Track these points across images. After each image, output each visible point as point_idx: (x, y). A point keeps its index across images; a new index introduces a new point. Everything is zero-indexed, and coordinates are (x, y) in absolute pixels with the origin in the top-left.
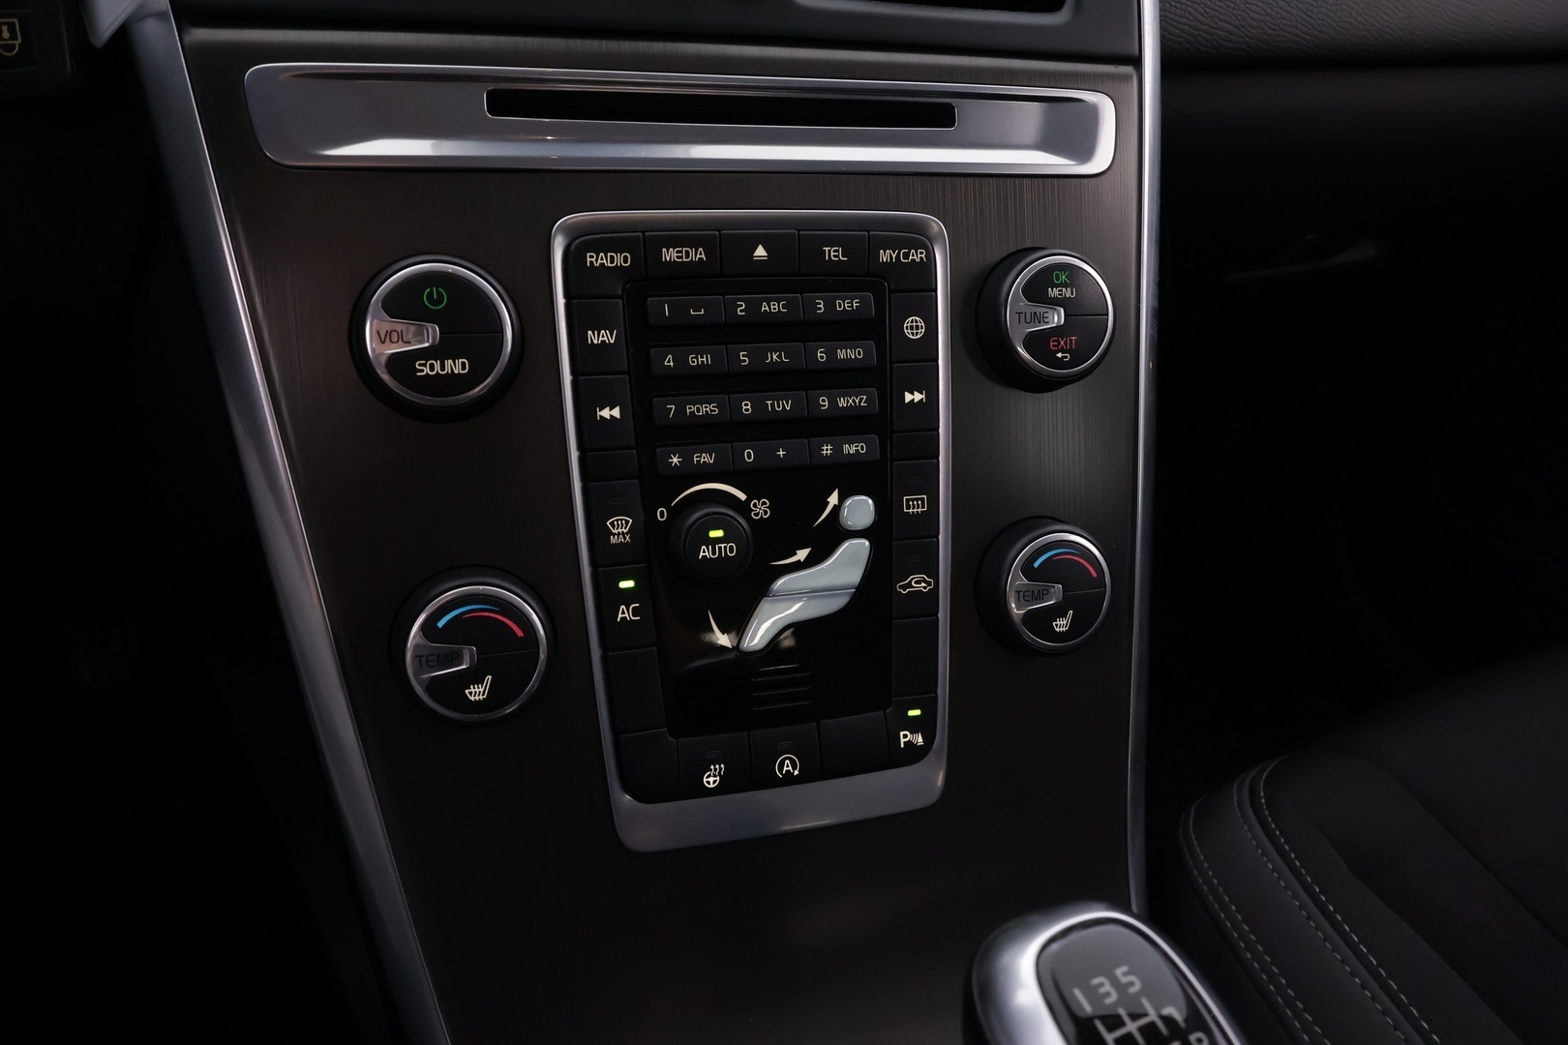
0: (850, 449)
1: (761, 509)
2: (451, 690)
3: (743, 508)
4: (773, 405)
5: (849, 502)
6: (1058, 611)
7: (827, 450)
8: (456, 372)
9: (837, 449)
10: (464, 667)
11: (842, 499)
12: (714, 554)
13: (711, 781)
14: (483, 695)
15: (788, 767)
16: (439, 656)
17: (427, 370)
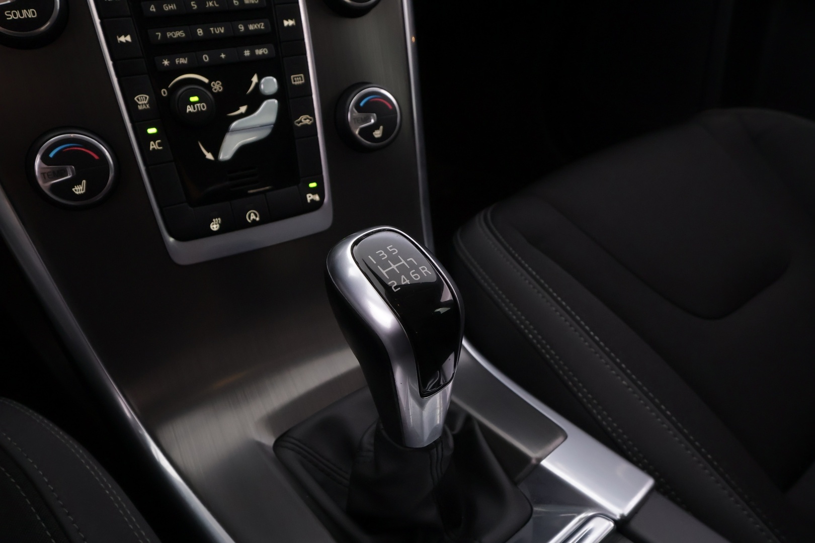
0: (259, 52)
1: (217, 86)
2: (64, 189)
3: (208, 87)
4: (214, 31)
5: (263, 80)
6: (375, 127)
7: (247, 53)
8: (30, 17)
9: (253, 53)
10: (69, 177)
11: (260, 79)
12: (195, 109)
13: (215, 227)
14: (83, 190)
15: (253, 217)
16: (54, 172)
17: (12, 16)
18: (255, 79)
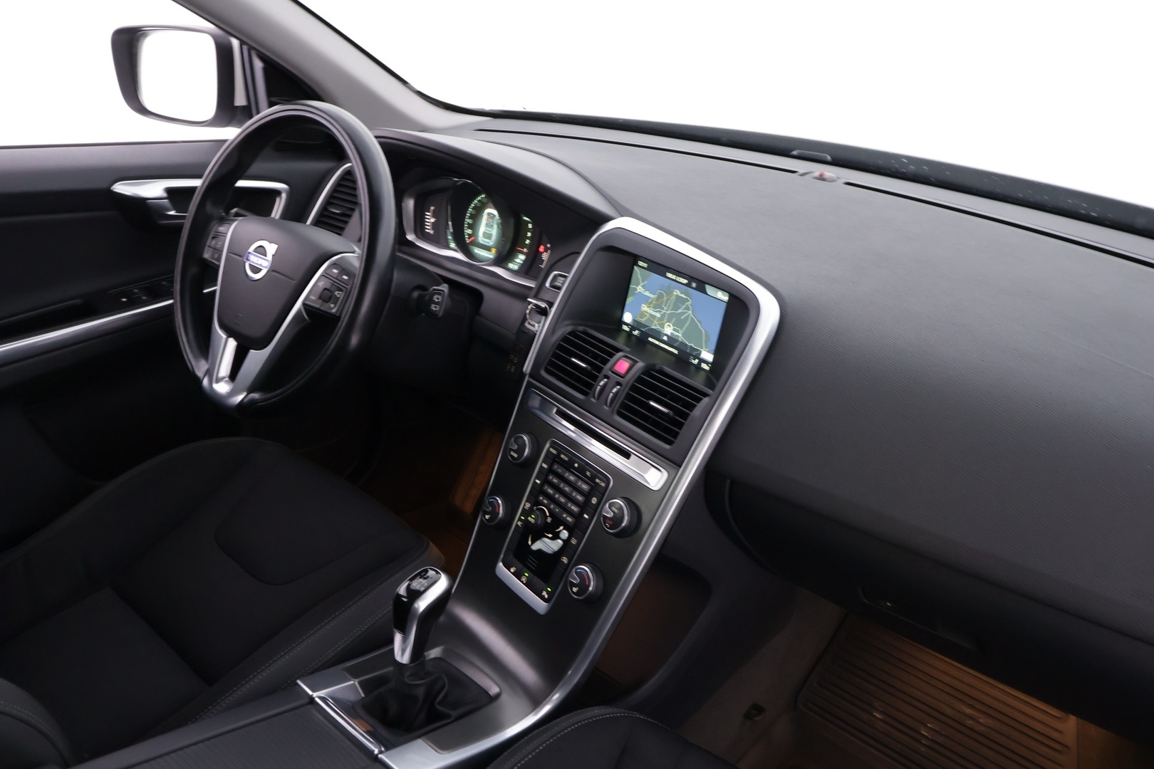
0: (569, 519)
1: (549, 520)
4: (561, 499)
5: (563, 531)
7: (565, 516)
13: (512, 570)
15: (524, 579)
18: (561, 528)
